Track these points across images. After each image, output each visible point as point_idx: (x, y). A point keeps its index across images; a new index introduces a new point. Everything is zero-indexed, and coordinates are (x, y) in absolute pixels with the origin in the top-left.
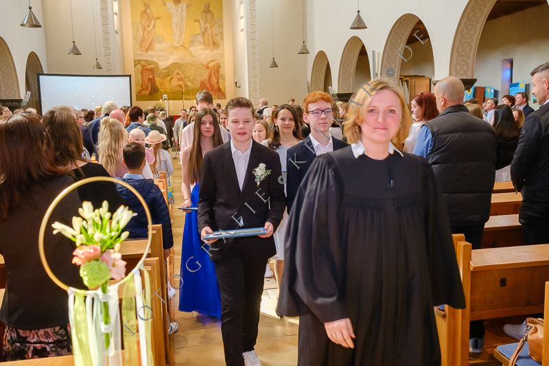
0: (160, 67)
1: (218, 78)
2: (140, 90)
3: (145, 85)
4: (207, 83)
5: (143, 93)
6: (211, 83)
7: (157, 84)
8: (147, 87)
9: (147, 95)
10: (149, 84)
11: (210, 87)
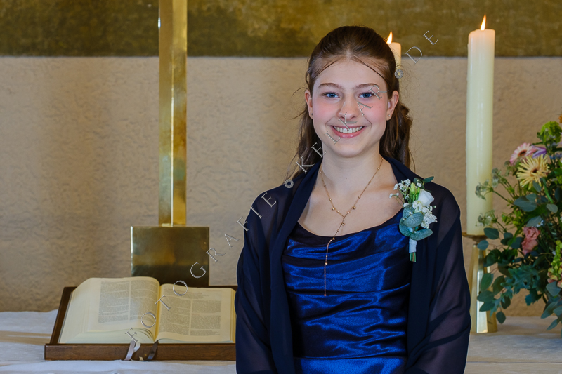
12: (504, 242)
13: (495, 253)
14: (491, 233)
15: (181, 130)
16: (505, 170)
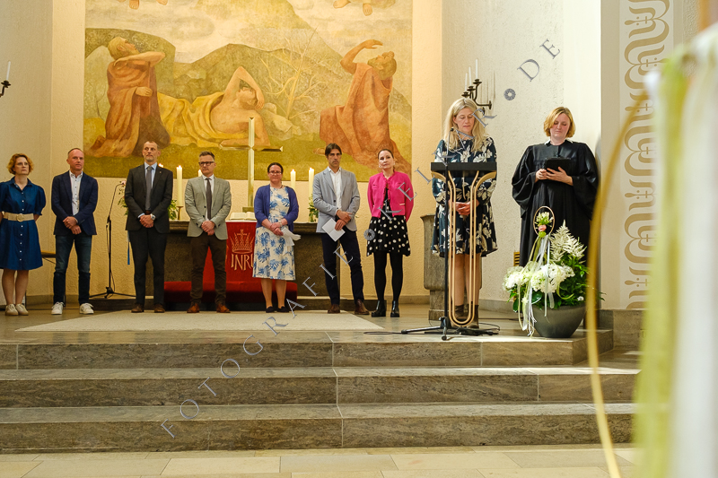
0: (178, 59)
1: (384, 107)
2: (101, 136)
3: (121, 122)
4: (347, 122)
5: (109, 148)
6: (361, 123)
7: (163, 117)
8: (126, 127)
9: (124, 156)
10: (137, 118)
11: (357, 137)
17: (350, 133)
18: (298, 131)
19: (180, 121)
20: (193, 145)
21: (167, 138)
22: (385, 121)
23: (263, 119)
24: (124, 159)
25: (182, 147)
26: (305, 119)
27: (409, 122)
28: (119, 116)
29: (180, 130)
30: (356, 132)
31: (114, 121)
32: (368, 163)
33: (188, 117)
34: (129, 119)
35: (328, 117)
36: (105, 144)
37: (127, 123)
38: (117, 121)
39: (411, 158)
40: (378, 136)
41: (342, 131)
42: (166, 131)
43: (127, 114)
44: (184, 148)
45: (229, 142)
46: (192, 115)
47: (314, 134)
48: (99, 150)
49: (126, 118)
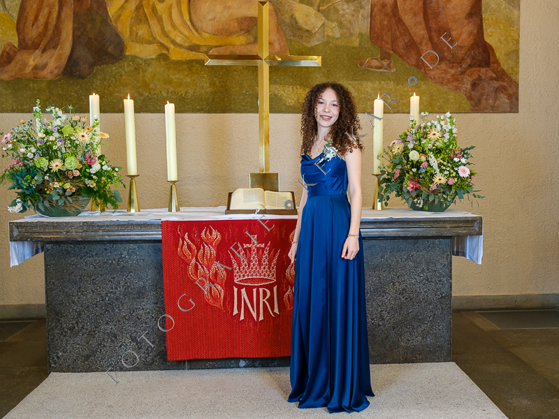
2: (10, 44)
3: (42, 20)
4: (415, 15)
5: (25, 65)
6: (437, 14)
7: (112, 11)
8: (51, 27)
9: (50, 77)
10: (68, 12)
11: (431, 39)
12: (388, 175)
13: (384, 179)
14: (383, 172)
15: (267, 137)
16: (387, 149)
17: (419, 32)
18: (334, 31)
19: (140, 16)
20: (163, 57)
21: (120, 46)
22: (475, 11)
23: (277, 11)
24: (50, 83)
25: (145, 61)
26: (346, 9)
27: (516, 12)
28: (39, 10)
29: (140, 33)
30: (429, 29)
31: (31, 18)
32: (449, 81)
33: (154, 9)
34: (55, 15)
35: (384, 5)
36: (18, 57)
37: (53, 21)
38: (36, 18)
39: (517, 73)
40: (464, 36)
41: (406, 30)
42: (117, 35)
43: (51, 7)
44: (148, 62)
45: (222, 51)
46: (160, 7)
47: (360, 34)
48: (8, 68)
49: (50, 13)
